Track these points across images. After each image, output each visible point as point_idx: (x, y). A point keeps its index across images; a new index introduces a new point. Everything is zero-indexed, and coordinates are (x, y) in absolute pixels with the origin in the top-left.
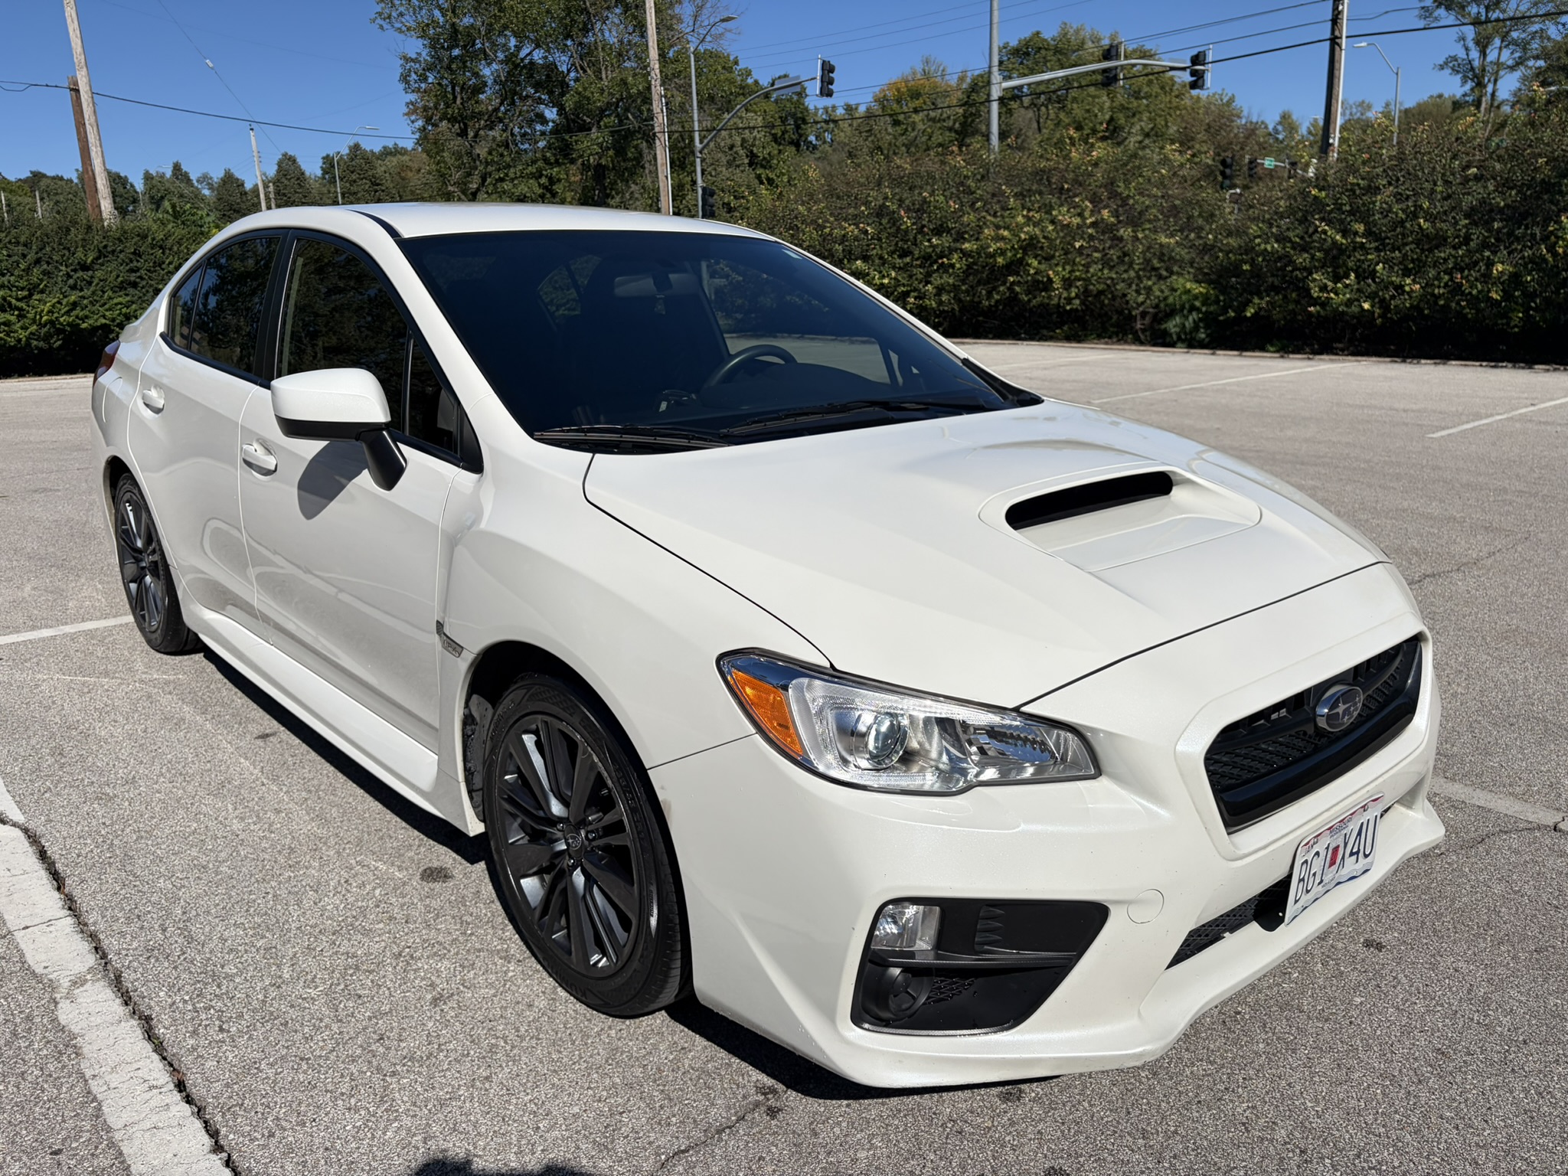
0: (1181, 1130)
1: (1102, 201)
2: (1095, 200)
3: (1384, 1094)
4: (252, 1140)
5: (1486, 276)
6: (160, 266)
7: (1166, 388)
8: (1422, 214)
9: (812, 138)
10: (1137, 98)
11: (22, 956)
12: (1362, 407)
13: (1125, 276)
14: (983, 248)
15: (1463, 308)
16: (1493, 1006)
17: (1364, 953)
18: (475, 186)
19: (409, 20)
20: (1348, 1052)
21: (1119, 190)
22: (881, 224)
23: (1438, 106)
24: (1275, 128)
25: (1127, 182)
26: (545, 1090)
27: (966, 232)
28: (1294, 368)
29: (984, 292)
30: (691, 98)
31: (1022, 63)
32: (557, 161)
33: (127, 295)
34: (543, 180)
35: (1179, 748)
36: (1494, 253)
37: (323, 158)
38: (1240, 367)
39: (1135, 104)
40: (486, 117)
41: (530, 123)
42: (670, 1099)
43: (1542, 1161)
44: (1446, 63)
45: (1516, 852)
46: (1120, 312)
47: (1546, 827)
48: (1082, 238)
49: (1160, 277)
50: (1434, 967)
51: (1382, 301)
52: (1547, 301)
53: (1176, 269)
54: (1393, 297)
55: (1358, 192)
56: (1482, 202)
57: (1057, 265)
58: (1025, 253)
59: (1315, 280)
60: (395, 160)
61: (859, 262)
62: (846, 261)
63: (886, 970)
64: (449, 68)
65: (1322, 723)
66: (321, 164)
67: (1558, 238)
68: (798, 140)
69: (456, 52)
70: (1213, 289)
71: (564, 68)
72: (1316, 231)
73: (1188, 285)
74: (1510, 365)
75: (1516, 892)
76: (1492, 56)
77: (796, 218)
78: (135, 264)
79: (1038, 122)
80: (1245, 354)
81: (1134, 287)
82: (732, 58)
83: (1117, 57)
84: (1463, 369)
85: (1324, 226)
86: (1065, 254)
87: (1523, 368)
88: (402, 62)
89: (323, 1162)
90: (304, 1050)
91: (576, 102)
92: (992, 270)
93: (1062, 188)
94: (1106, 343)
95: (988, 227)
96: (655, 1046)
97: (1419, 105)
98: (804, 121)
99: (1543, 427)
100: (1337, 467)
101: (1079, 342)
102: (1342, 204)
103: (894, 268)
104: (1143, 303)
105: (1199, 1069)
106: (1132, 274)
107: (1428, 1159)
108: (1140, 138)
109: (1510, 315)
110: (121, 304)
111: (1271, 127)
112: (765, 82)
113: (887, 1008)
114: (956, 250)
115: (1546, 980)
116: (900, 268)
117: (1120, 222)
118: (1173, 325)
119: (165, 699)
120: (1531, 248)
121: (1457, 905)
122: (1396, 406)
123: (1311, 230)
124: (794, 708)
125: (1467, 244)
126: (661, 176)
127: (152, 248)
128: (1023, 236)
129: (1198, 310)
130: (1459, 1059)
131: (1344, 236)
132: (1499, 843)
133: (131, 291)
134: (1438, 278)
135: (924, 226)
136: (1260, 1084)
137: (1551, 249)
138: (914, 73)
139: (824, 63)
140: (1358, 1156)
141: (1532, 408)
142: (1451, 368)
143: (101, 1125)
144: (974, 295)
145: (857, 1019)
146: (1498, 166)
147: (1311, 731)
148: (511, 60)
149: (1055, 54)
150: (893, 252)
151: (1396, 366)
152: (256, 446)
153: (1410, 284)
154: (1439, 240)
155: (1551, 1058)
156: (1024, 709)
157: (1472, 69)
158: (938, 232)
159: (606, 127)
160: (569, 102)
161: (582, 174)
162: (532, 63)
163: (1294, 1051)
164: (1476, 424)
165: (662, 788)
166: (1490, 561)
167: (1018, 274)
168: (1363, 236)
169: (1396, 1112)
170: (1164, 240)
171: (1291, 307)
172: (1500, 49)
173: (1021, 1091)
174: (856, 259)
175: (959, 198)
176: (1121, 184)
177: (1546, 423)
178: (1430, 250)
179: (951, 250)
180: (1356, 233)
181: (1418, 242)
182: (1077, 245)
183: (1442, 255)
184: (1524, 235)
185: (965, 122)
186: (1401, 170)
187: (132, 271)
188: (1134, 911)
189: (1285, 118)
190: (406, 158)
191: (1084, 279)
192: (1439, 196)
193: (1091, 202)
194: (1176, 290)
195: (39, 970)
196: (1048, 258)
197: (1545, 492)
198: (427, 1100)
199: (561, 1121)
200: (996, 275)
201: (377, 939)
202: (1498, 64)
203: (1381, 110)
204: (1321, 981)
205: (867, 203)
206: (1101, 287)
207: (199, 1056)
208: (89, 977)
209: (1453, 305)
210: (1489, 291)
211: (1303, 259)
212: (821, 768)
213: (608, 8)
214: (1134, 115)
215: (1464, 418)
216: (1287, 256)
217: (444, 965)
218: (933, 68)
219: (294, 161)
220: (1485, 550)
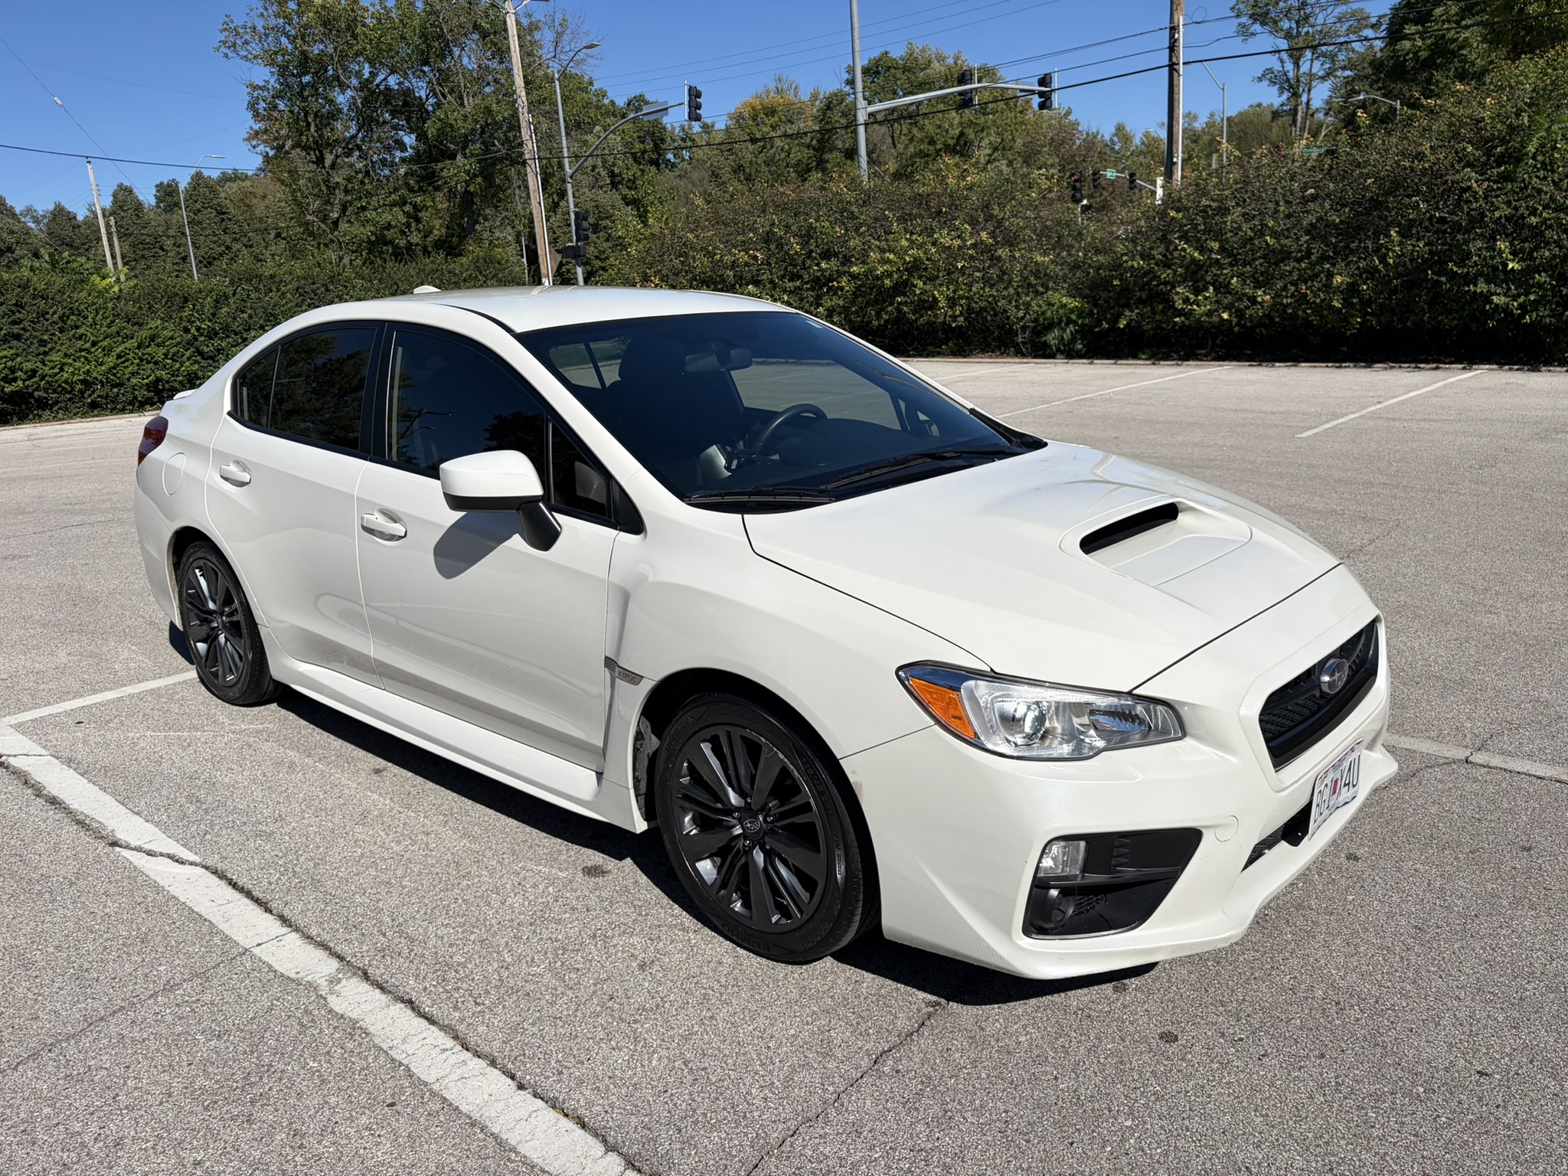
0: (1247, 998)
1: (980, 223)
2: (974, 222)
3: (1384, 959)
4: (547, 1078)
5: (1327, 286)
6: (43, 316)
7: (1059, 400)
8: (1268, 232)
9: (670, 156)
10: (984, 114)
11: (270, 967)
12: (1236, 411)
13: (1005, 293)
14: (871, 271)
15: (1309, 315)
16: (1448, 893)
17: (1346, 864)
18: (336, 215)
19: (255, 48)
20: (1352, 934)
21: (995, 213)
22: (769, 250)
23: (1259, 115)
24: (1111, 140)
25: (1002, 207)
26: (761, 1022)
27: (853, 256)
28: (1167, 376)
29: (873, 313)
30: (558, 124)
31: (873, 82)
32: (420, 189)
33: (11, 348)
34: (407, 208)
35: (1242, 712)
36: (1333, 265)
37: (157, 186)
38: (1120, 376)
39: (983, 119)
40: (343, 145)
41: (388, 149)
42: (863, 1018)
43: (1503, 993)
44: (1263, 75)
45: (1441, 781)
46: (1000, 327)
47: (1460, 760)
48: (963, 259)
49: (1037, 293)
50: (1399, 870)
51: (1238, 310)
52: (1381, 306)
53: (1051, 284)
54: (1247, 308)
55: (1210, 213)
56: (1320, 219)
57: (941, 285)
58: (910, 274)
59: (1178, 293)
60: (235, 185)
61: (750, 287)
62: (737, 286)
63: (1048, 892)
64: (300, 94)
65: (1325, 688)
66: (154, 192)
67: (1387, 249)
68: (657, 159)
69: (307, 79)
70: (1088, 303)
71: (423, 95)
72: (1176, 249)
73: (1064, 300)
74: (1351, 365)
75: (1447, 811)
76: (1305, 67)
77: (684, 244)
78: (18, 315)
79: (893, 138)
80: (1119, 362)
81: (1014, 303)
82: (586, 78)
83: (971, 81)
84: (1311, 370)
85: (1183, 245)
86: (948, 274)
87: (1364, 367)
88: (249, 90)
89: (612, 1086)
90: (552, 1011)
91: (439, 129)
92: (880, 293)
93: (940, 212)
94: (991, 357)
95: (873, 250)
96: (834, 982)
97: (1240, 114)
98: (663, 140)
99: (1392, 423)
100: (1229, 469)
101: (965, 356)
102: (1197, 224)
103: (785, 291)
104: (1023, 318)
105: (1247, 956)
106: (1012, 291)
107: (1425, 999)
108: (988, 151)
109: (1350, 320)
110: (6, 357)
111: (1107, 137)
112: (621, 102)
113: (1049, 920)
114: (844, 273)
115: (1482, 872)
116: (791, 292)
117: (997, 243)
118: (1052, 338)
119: (266, 747)
120: (1365, 260)
121: (1406, 824)
122: (1264, 408)
123: (1172, 248)
124: (966, 704)
125: (1309, 258)
126: (534, 202)
127: (34, 299)
128: (908, 259)
129: (1075, 323)
130: (1432, 932)
131: (1201, 253)
132: (1427, 776)
133: (15, 343)
134: (1285, 288)
135: (811, 251)
136: (1294, 962)
137: (1383, 260)
138: (768, 91)
139: (690, 89)
140: (1377, 1002)
141: (1379, 406)
142: (1301, 370)
143: (419, 1084)
144: (864, 316)
145: (1027, 931)
146: (1332, 186)
147: (1318, 694)
148: (365, 85)
149: (903, 72)
150: (783, 277)
151: (1255, 369)
152: (377, 515)
153: (1264, 297)
154: (1284, 255)
155: (1496, 924)
156: (1135, 692)
157: (1288, 80)
158: (827, 255)
159: (472, 155)
160: (431, 128)
161: (449, 201)
162: (388, 89)
163: (1314, 937)
164: (1335, 423)
165: (854, 772)
166: (1372, 548)
167: (904, 294)
168: (1218, 253)
169: (1396, 971)
170: (1039, 259)
171: (1158, 317)
172: (1312, 60)
173: (1124, 985)
174: (747, 284)
175: (843, 224)
176: (996, 207)
177: (1394, 419)
178: (1277, 264)
179: (840, 274)
180: (1211, 251)
181: (1264, 257)
182: (960, 265)
183: (1288, 268)
184: (1359, 247)
185: (823, 139)
186: (1247, 192)
187: (14, 323)
188: (1218, 831)
189: (1120, 129)
190: (248, 183)
191: (967, 298)
192: (1282, 215)
193: (970, 225)
194: (1053, 305)
195: (293, 976)
196: (932, 279)
197: (1405, 483)
198: (672, 1037)
199: (784, 1041)
200: (884, 296)
201: (569, 926)
202: (1311, 76)
203: (1206, 120)
204: (1320, 887)
205: (754, 230)
206: (983, 304)
207: (469, 1025)
208: (340, 976)
209: (1300, 313)
210: (1331, 300)
211: (1165, 274)
212: (990, 746)
213: (465, 35)
214: (982, 130)
215: (1324, 418)
216: (1151, 271)
217: (635, 940)
218: (785, 87)
219: (130, 191)
220: (1366, 537)
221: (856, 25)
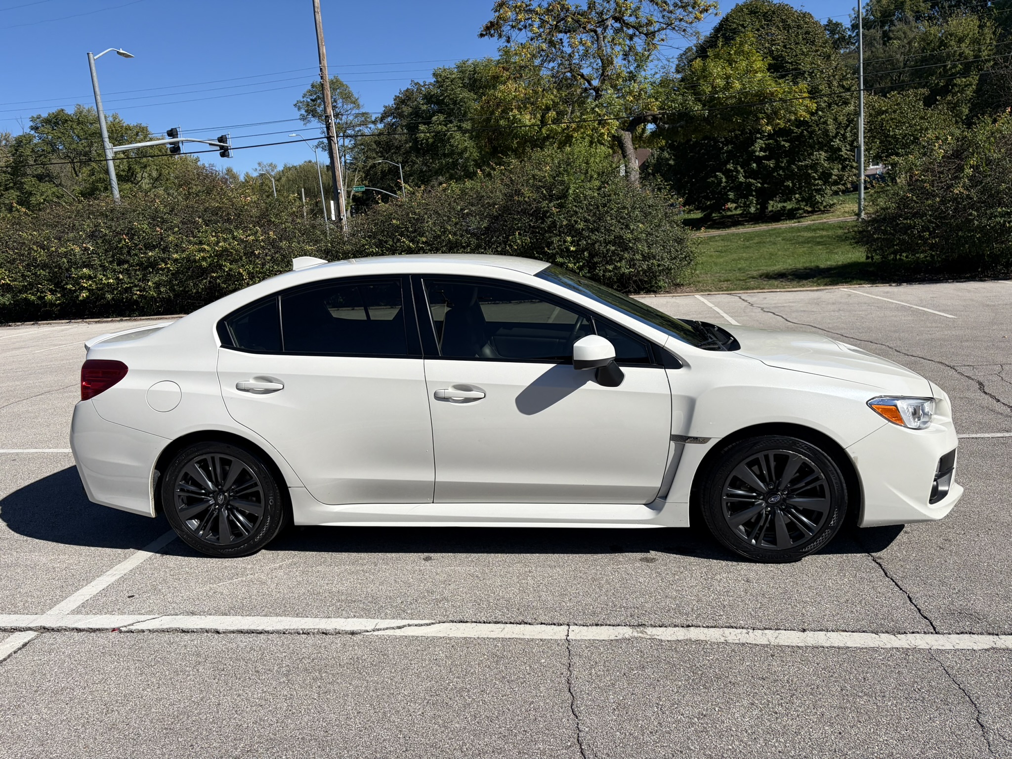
14: (190, 257)
27: (170, 247)
48: (257, 248)
86: (248, 258)
92: (197, 270)
93: (231, 219)
114: (167, 258)
117: (280, 238)
124: (900, 410)
128: (217, 248)
145: (930, 502)
165: (853, 453)
167: (216, 272)
182: (255, 252)
191: (262, 273)
193: (259, 227)
195: (617, 638)
196: (235, 261)
200: (200, 273)
202: (345, 147)
208: (638, 630)
212: (911, 427)
221: (97, 89)
